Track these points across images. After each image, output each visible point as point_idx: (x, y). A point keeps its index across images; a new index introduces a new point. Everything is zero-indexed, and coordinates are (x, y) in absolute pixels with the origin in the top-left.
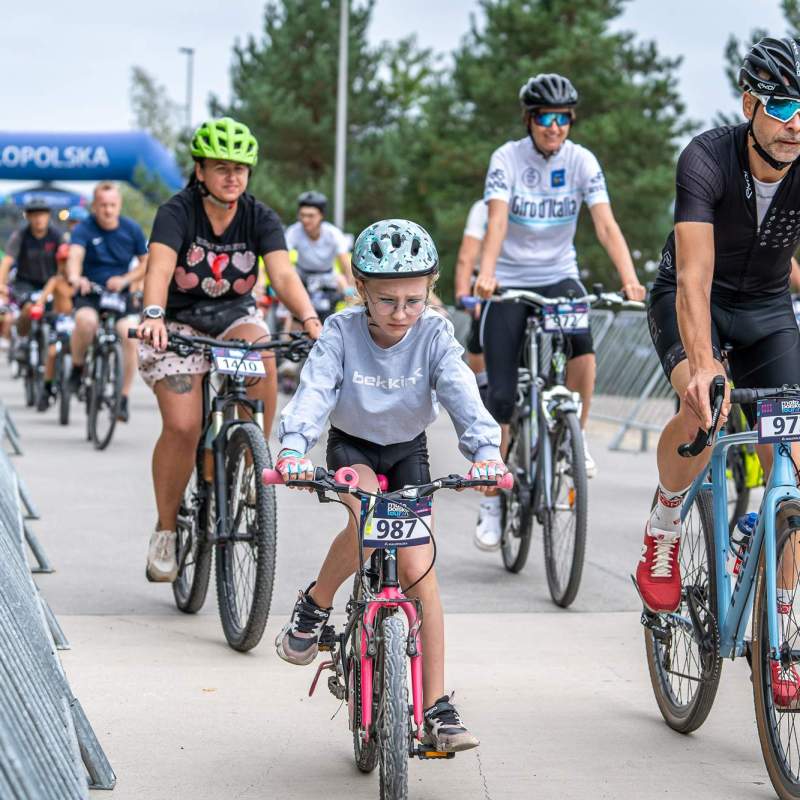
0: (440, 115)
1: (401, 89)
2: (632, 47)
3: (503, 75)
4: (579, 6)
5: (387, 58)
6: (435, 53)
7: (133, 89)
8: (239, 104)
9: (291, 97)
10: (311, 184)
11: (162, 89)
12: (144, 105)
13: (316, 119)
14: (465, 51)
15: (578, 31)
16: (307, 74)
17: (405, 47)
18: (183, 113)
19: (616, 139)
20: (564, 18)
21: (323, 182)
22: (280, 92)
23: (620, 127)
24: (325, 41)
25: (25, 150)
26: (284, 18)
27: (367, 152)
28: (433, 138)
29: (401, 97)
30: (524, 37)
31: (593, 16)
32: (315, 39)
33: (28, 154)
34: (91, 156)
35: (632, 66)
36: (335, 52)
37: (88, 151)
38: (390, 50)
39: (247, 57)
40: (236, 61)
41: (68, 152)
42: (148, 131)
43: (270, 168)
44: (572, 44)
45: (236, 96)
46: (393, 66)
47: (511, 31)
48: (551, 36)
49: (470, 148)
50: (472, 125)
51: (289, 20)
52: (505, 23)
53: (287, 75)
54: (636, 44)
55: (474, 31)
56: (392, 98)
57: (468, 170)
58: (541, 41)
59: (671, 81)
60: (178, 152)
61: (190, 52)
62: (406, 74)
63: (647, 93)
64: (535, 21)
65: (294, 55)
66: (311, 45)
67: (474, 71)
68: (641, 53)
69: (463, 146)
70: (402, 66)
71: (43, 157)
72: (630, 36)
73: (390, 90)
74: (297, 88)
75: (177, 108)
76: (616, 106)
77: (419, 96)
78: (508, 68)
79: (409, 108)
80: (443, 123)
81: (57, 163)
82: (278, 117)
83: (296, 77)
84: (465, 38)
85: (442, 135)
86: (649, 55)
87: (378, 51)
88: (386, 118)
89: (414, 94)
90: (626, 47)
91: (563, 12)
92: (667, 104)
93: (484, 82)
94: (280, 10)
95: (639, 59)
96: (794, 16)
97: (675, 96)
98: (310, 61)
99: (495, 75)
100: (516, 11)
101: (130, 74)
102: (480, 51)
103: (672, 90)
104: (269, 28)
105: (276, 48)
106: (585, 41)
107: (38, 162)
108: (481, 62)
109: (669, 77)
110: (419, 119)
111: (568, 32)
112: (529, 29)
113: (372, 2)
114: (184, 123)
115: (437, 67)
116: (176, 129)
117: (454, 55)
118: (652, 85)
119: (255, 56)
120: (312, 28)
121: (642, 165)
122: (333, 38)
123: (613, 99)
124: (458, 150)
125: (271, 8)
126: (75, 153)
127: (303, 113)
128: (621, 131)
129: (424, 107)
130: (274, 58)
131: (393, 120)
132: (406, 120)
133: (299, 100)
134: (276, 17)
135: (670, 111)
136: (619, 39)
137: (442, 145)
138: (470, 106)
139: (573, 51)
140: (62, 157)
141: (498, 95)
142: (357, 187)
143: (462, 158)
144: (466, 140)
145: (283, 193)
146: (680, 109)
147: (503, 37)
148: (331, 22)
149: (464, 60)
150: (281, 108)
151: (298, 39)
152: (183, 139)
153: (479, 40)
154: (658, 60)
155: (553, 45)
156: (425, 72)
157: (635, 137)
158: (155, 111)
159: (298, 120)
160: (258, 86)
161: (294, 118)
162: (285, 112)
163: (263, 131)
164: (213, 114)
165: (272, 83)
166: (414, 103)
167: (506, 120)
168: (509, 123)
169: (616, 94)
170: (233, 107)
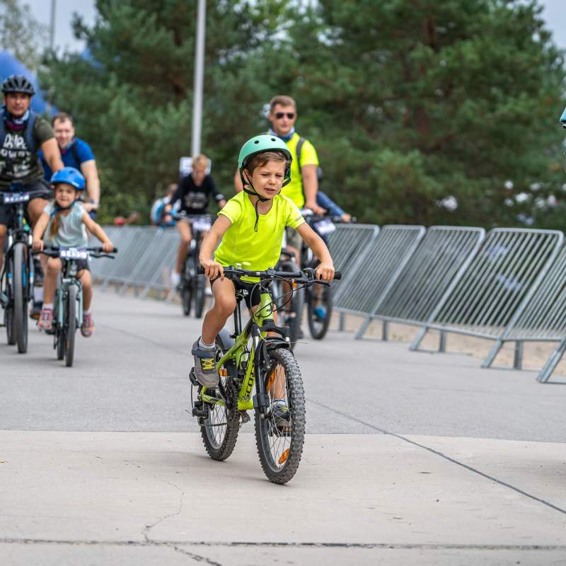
0: (303, 39)
1: (266, 13)
8: (105, 25)
9: (153, 18)
10: (171, 108)
12: (7, 25)
13: (178, 43)
18: (47, 34)
19: (477, 66)
21: (183, 106)
22: (141, 14)
23: (482, 53)
27: (231, 77)
28: (294, 63)
29: (267, 21)
42: (11, 52)
43: (130, 91)
45: (101, 17)
49: (330, 73)
50: (334, 49)
56: (257, 22)
57: (328, 96)
59: (535, 9)
60: (40, 74)
63: (512, 20)
69: (324, 71)
73: (256, 13)
74: (159, 10)
75: (41, 28)
76: (479, 33)
77: (285, 21)
79: (276, 32)
82: (136, 40)
85: (303, 60)
88: (253, 42)
89: (279, 18)
92: (533, 31)
93: (346, 8)
97: (541, 23)
103: (537, 17)
110: (283, 43)
114: (48, 44)
116: (40, 51)
118: (516, 11)
121: (507, 92)
123: (476, 26)
124: (318, 75)
127: (164, 35)
128: (482, 59)
129: (291, 31)
131: (259, 43)
132: (272, 44)
133: (160, 22)
135: (536, 37)
137: (302, 69)
141: (359, 20)
142: (220, 113)
143: (321, 84)
144: (327, 66)
145: (143, 118)
146: (545, 36)
150: (143, 30)
152: (45, 62)
157: (498, 65)
158: (20, 32)
159: (159, 43)
160: (119, 8)
161: (155, 41)
162: (145, 35)
163: (126, 54)
164: (78, 36)
165: (133, 5)
166: (279, 27)
167: (369, 45)
168: (373, 48)
169: (479, 21)
170: (97, 28)
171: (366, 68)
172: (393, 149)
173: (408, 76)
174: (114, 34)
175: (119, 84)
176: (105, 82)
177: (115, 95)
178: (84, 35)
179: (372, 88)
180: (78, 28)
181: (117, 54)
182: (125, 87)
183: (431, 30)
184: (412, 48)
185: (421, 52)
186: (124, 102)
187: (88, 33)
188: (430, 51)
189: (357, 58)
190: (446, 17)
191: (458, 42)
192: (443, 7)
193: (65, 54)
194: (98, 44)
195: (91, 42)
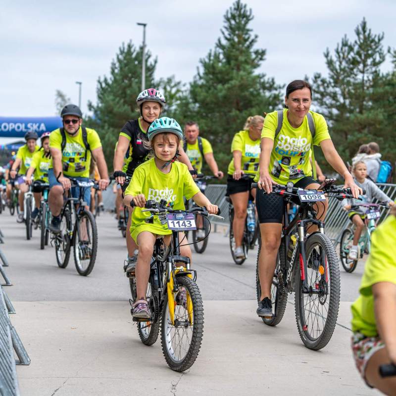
0: (184, 108)
1: (168, 98)
2: (264, 80)
3: (210, 92)
4: (242, 62)
5: (162, 85)
6: (183, 83)
7: (56, 99)
8: (100, 105)
9: (122, 101)
11: (69, 99)
13: (133, 111)
14: (195, 82)
15: (242, 73)
16: (128, 92)
17: (170, 81)
20: (235, 68)
22: (117, 99)
24: (136, 78)
25: (11, 124)
26: (119, 69)
29: (169, 102)
30: (219, 76)
31: (248, 67)
32: (132, 77)
33: (12, 126)
34: (39, 127)
35: (264, 88)
36: (140, 82)
37: (37, 125)
38: (163, 82)
39: (104, 85)
40: (99, 86)
41: (29, 125)
43: (113, 131)
44: (239, 79)
45: (99, 102)
46: (165, 88)
47: (213, 74)
48: (230, 75)
50: (198, 113)
51: (121, 69)
52: (211, 70)
53: (120, 92)
54: (266, 79)
55: (199, 74)
58: (226, 77)
59: (280, 95)
61: (80, 83)
62: (170, 92)
63: (271, 99)
64: (224, 69)
65: (123, 84)
66: (130, 80)
67: (198, 90)
68: (268, 83)
70: (168, 89)
71: (19, 127)
72: (264, 76)
74: (125, 97)
76: (257, 104)
77: (176, 101)
78: (212, 89)
79: (172, 106)
80: (186, 111)
81: (24, 130)
82: (116, 110)
83: (124, 93)
84: (195, 77)
85: (185, 117)
86: (272, 83)
87: (158, 82)
89: (174, 100)
90: (262, 80)
91: (235, 65)
92: (279, 104)
93: (202, 94)
94: (117, 65)
95: (267, 85)
96: (332, 67)
97: (282, 101)
98: (130, 86)
99: (207, 92)
100: (215, 65)
101: (55, 93)
102: (200, 82)
103: (281, 98)
104: (113, 72)
105: (115, 81)
106: (244, 77)
107: (16, 129)
108: (202, 86)
109: (279, 93)
110: (176, 110)
111: (237, 74)
112: (221, 72)
113: (156, 62)
115: (183, 89)
117: (190, 84)
118: (273, 96)
119: (107, 84)
120: (131, 73)
122: (139, 77)
123: (257, 102)
125: (114, 64)
126: (32, 126)
127: (127, 108)
129: (178, 105)
130: (115, 85)
132: (171, 111)
133: (125, 102)
134: (116, 68)
135: (280, 106)
136: (259, 77)
137: (185, 120)
138: (197, 105)
139: (240, 82)
140: (26, 127)
141: (208, 100)
147: (211, 76)
148: (138, 70)
149: (194, 86)
150: (118, 106)
151: (125, 77)
153: (201, 78)
154: (275, 86)
155: (231, 79)
156: (178, 91)
159: (125, 111)
160: (108, 97)
161: (123, 110)
162: (119, 108)
163: (110, 115)
164: (90, 109)
165: (114, 95)
166: (174, 104)
167: (212, 110)
168: (214, 112)
169: (258, 100)
170: (98, 107)
171: (211, 120)
172: (224, 153)
173: (228, 123)
174: (106, 108)
175: (109, 128)
176: (103, 127)
177: (107, 133)
178: (92, 109)
179: (214, 127)
180: (90, 106)
181: (107, 116)
182: (111, 129)
183: (238, 103)
184: (230, 111)
185: (234, 112)
186: (111, 135)
187: (94, 108)
188: (238, 112)
189: (207, 116)
190: (245, 98)
191: (249, 109)
192: (243, 94)
193: (86, 117)
194: (99, 112)
195: (96, 112)
